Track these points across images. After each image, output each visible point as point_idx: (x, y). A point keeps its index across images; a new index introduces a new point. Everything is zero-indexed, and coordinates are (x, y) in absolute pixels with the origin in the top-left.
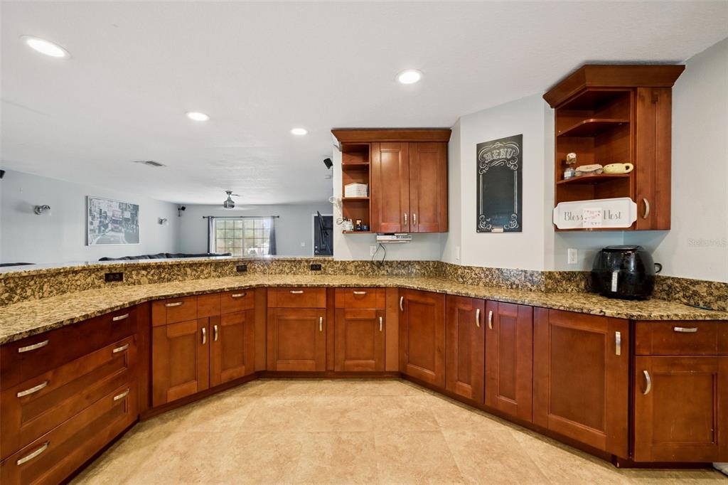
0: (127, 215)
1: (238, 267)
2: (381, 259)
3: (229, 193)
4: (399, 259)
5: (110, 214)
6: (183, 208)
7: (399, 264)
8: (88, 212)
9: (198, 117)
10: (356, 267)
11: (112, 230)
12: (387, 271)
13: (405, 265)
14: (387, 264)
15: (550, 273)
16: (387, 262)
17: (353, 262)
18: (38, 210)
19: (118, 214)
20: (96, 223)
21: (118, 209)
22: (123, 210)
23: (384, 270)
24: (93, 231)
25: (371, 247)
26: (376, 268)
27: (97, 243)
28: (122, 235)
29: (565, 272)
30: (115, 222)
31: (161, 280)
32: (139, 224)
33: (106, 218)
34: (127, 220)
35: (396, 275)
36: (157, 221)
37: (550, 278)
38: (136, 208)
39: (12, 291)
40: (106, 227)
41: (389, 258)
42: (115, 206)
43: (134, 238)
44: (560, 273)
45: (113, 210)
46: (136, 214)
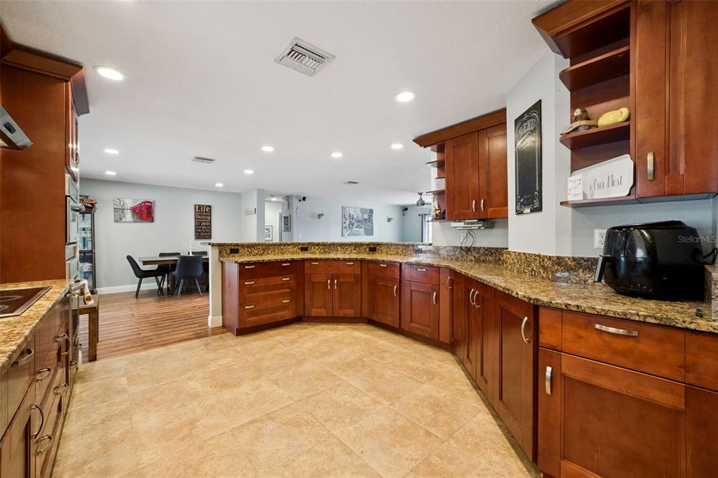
0: (366, 216)
1: (370, 248)
2: (469, 245)
3: (421, 194)
4: (486, 245)
5: (355, 217)
6: (406, 209)
7: (486, 250)
8: (344, 216)
9: (337, 155)
10: (448, 252)
11: (357, 227)
12: (475, 257)
13: (492, 251)
14: (474, 250)
15: (558, 258)
16: (474, 248)
17: (445, 247)
18: (320, 216)
19: (360, 217)
20: (348, 222)
21: (360, 213)
22: (363, 213)
23: (471, 255)
24: (346, 227)
25: (462, 234)
26: (464, 253)
27: (348, 235)
28: (362, 230)
29: (583, 259)
30: (358, 221)
31: (325, 252)
32: (374, 222)
33: (353, 219)
34: (365, 220)
35: (483, 261)
36: (386, 220)
37: (559, 264)
38: (371, 211)
39: (264, 250)
40: (353, 225)
41: (478, 245)
42: (358, 211)
43: (370, 232)
44: (574, 259)
45: (357, 214)
46: (372, 216)
